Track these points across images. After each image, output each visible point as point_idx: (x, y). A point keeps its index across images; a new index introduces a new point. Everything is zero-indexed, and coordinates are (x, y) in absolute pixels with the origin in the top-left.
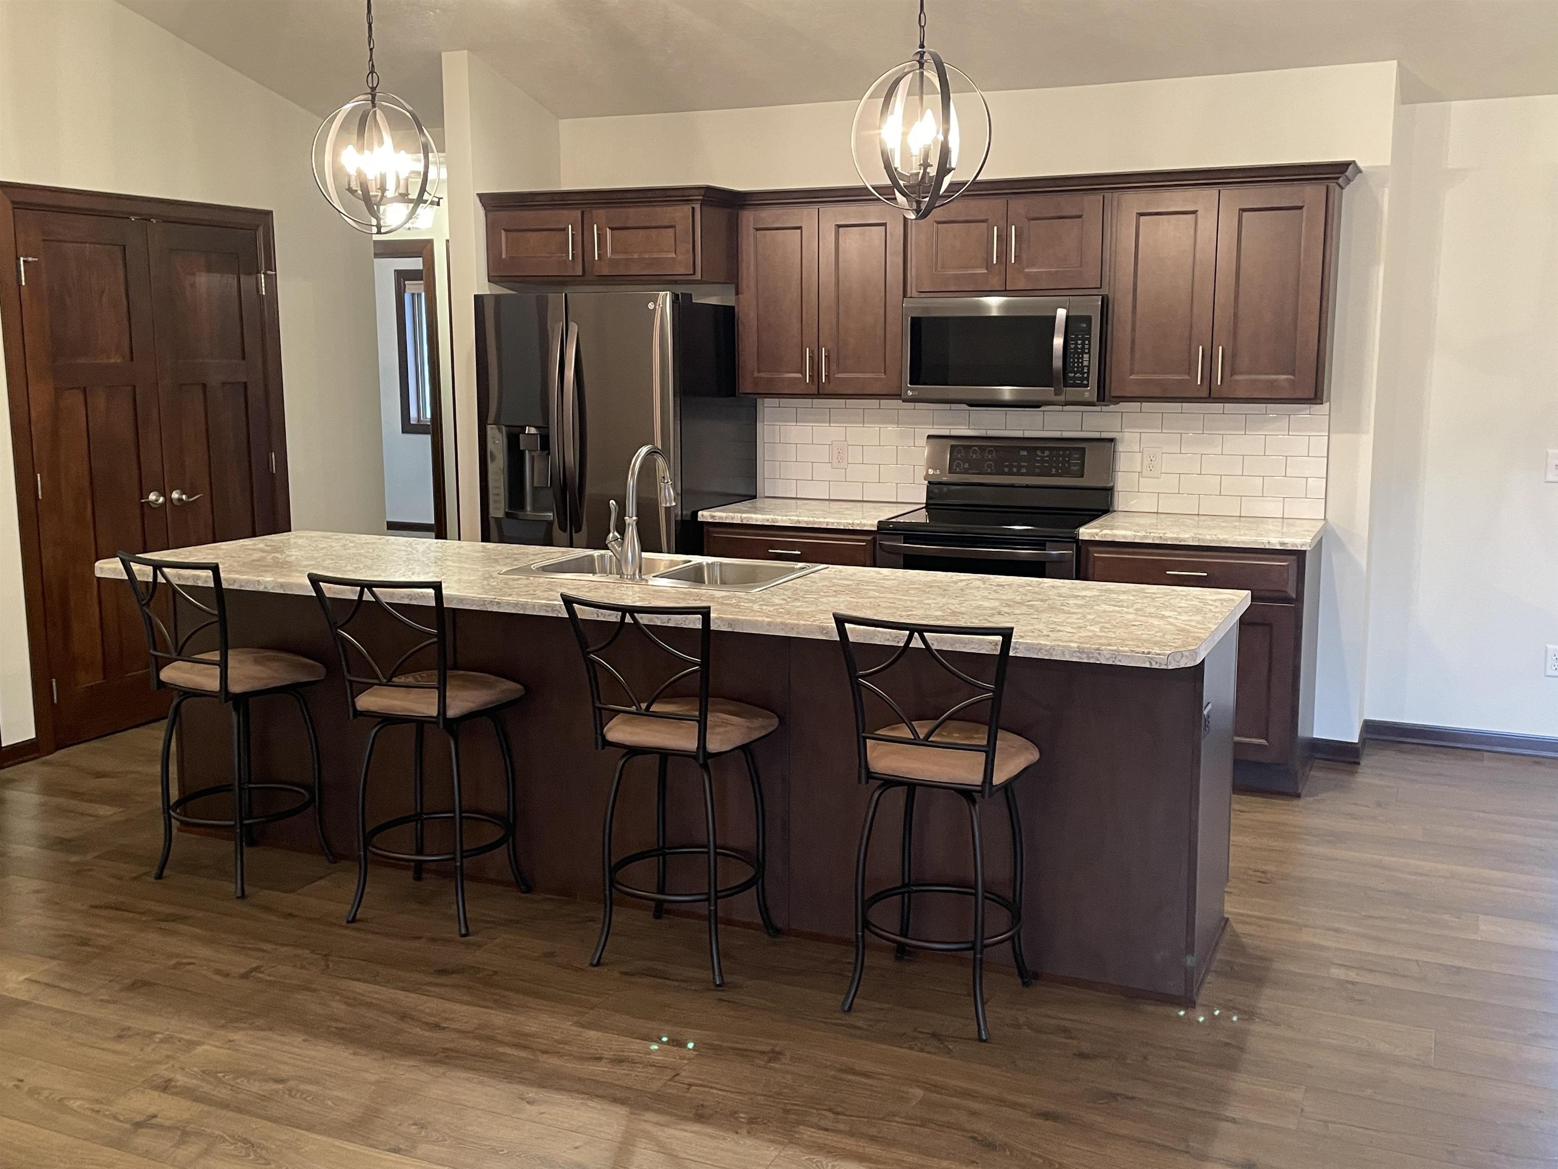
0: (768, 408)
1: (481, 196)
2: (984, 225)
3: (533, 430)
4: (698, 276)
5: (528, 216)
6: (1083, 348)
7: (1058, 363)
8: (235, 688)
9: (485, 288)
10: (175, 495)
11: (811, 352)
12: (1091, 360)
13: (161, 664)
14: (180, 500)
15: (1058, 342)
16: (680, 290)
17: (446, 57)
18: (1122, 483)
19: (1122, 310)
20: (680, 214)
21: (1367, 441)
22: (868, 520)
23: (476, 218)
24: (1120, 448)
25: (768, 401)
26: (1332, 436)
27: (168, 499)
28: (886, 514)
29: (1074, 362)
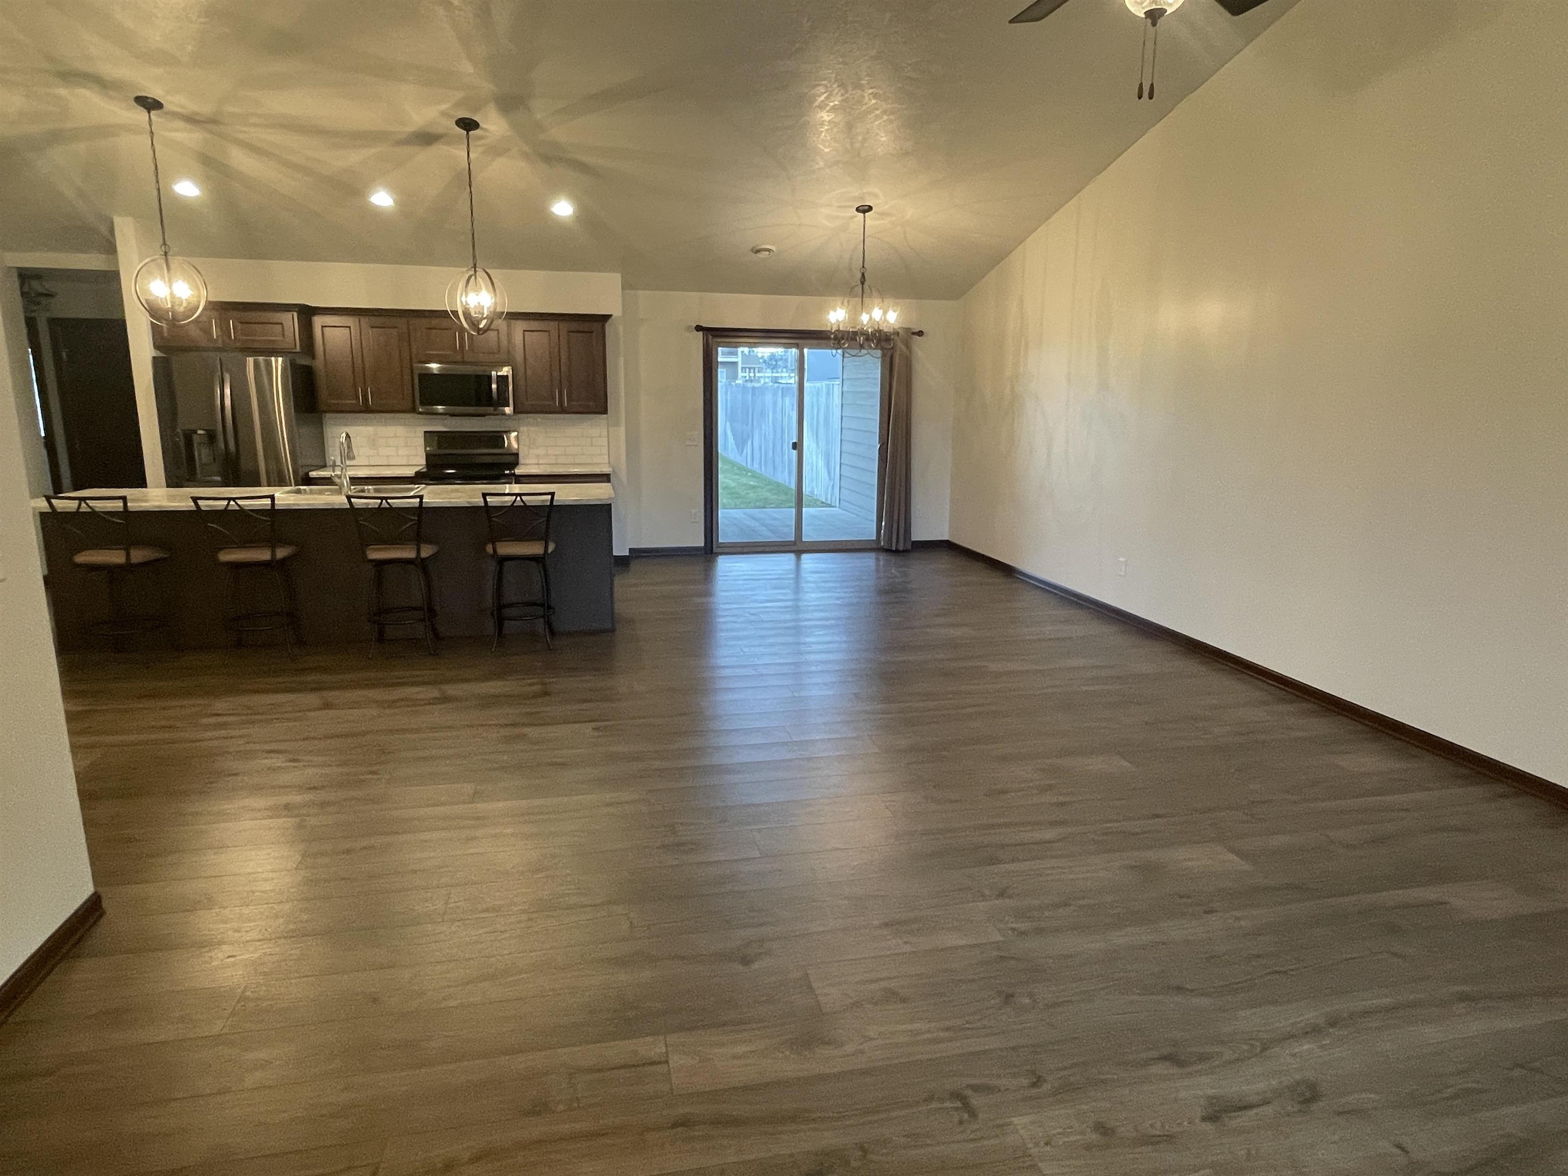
0: (329, 419)
3: (203, 432)
4: (298, 350)
6: (505, 389)
7: (494, 395)
11: (362, 390)
15: (494, 386)
16: (287, 357)
17: (118, 221)
18: (522, 451)
19: (520, 372)
21: (623, 430)
25: (330, 414)
26: (610, 428)
29: (502, 396)
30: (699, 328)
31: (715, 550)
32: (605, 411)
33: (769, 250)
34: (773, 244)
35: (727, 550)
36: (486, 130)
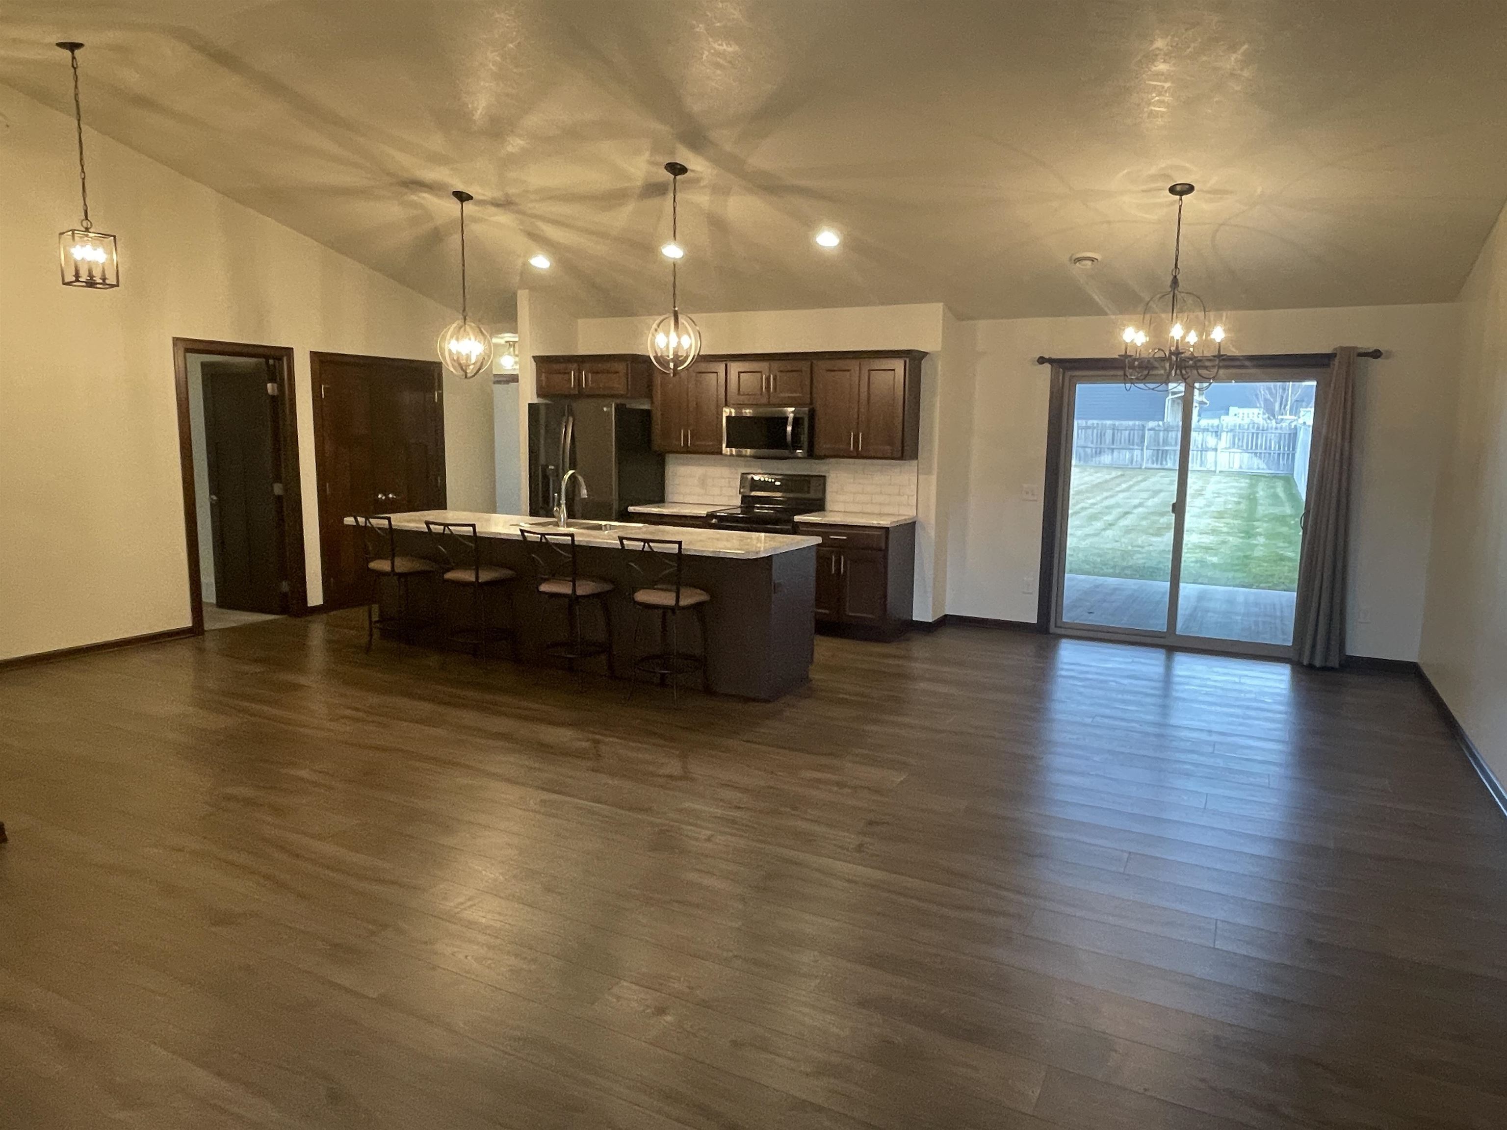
0: (670, 459)
1: (534, 357)
2: (759, 374)
3: (553, 467)
4: (629, 395)
5: (556, 367)
6: (801, 432)
7: (789, 438)
8: (397, 570)
9: (535, 400)
10: (391, 496)
11: (685, 431)
12: (804, 438)
13: (368, 561)
14: (393, 498)
15: (789, 429)
16: (618, 401)
17: (519, 292)
18: (829, 497)
19: (820, 414)
20: (621, 367)
21: (934, 478)
22: (702, 512)
23: (532, 367)
24: (828, 480)
25: (671, 455)
26: (920, 476)
27: (387, 497)
28: (711, 509)
29: (797, 438)
30: (1042, 360)
31: (1052, 629)
33: (1092, 260)
34: (1093, 251)
35: (1069, 632)
36: (692, 171)
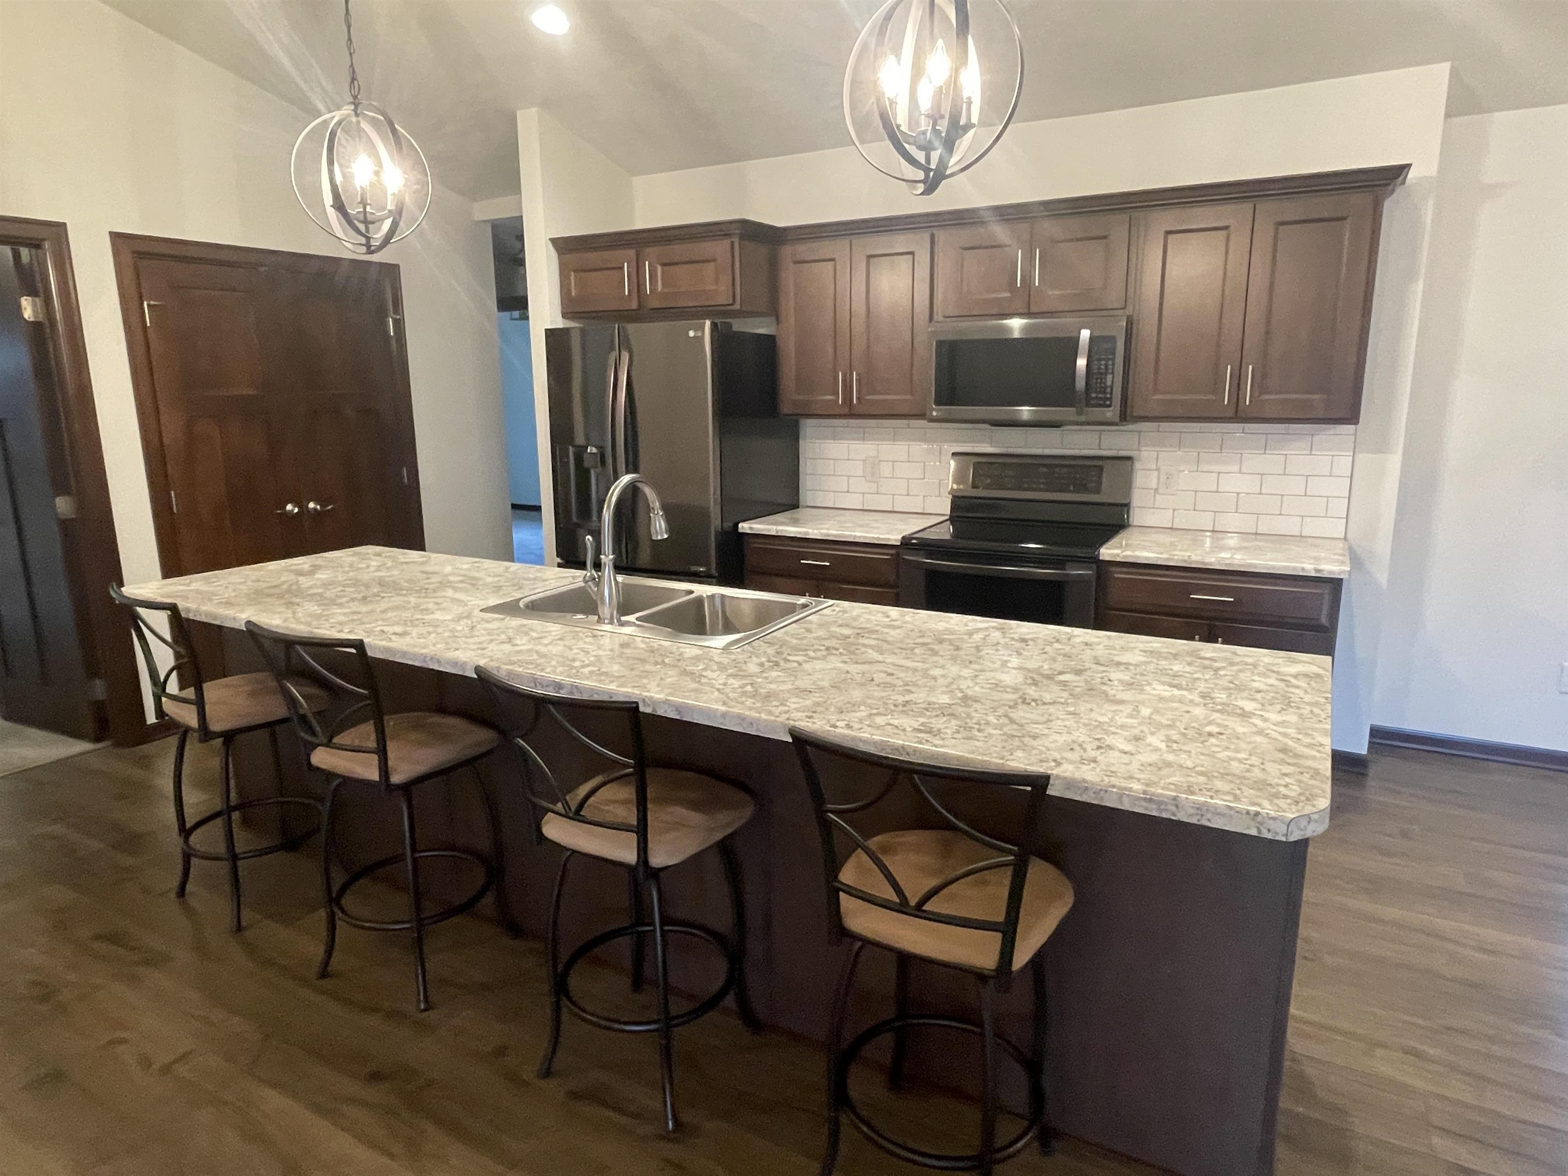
1: (552, 241)
2: (1009, 249)
3: (594, 450)
4: (737, 307)
5: (594, 258)
6: (1106, 368)
7: (1080, 383)
10: (311, 506)
11: (844, 376)
12: (1114, 381)
14: (315, 509)
15: (1081, 362)
16: (717, 319)
17: (520, 114)
18: (1137, 499)
19: (1147, 329)
20: (719, 248)
21: (1394, 461)
22: (894, 533)
24: (1138, 465)
25: (809, 422)
26: (1357, 456)
27: (305, 511)
28: (912, 526)
29: (1096, 383)
32: (1351, 416)
